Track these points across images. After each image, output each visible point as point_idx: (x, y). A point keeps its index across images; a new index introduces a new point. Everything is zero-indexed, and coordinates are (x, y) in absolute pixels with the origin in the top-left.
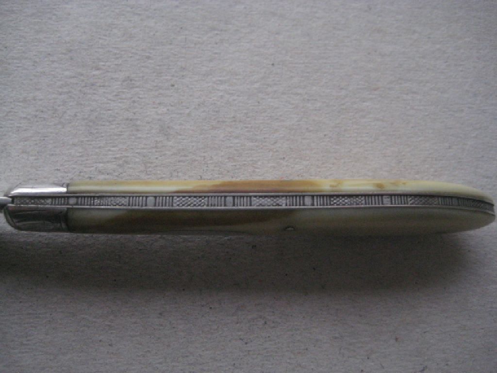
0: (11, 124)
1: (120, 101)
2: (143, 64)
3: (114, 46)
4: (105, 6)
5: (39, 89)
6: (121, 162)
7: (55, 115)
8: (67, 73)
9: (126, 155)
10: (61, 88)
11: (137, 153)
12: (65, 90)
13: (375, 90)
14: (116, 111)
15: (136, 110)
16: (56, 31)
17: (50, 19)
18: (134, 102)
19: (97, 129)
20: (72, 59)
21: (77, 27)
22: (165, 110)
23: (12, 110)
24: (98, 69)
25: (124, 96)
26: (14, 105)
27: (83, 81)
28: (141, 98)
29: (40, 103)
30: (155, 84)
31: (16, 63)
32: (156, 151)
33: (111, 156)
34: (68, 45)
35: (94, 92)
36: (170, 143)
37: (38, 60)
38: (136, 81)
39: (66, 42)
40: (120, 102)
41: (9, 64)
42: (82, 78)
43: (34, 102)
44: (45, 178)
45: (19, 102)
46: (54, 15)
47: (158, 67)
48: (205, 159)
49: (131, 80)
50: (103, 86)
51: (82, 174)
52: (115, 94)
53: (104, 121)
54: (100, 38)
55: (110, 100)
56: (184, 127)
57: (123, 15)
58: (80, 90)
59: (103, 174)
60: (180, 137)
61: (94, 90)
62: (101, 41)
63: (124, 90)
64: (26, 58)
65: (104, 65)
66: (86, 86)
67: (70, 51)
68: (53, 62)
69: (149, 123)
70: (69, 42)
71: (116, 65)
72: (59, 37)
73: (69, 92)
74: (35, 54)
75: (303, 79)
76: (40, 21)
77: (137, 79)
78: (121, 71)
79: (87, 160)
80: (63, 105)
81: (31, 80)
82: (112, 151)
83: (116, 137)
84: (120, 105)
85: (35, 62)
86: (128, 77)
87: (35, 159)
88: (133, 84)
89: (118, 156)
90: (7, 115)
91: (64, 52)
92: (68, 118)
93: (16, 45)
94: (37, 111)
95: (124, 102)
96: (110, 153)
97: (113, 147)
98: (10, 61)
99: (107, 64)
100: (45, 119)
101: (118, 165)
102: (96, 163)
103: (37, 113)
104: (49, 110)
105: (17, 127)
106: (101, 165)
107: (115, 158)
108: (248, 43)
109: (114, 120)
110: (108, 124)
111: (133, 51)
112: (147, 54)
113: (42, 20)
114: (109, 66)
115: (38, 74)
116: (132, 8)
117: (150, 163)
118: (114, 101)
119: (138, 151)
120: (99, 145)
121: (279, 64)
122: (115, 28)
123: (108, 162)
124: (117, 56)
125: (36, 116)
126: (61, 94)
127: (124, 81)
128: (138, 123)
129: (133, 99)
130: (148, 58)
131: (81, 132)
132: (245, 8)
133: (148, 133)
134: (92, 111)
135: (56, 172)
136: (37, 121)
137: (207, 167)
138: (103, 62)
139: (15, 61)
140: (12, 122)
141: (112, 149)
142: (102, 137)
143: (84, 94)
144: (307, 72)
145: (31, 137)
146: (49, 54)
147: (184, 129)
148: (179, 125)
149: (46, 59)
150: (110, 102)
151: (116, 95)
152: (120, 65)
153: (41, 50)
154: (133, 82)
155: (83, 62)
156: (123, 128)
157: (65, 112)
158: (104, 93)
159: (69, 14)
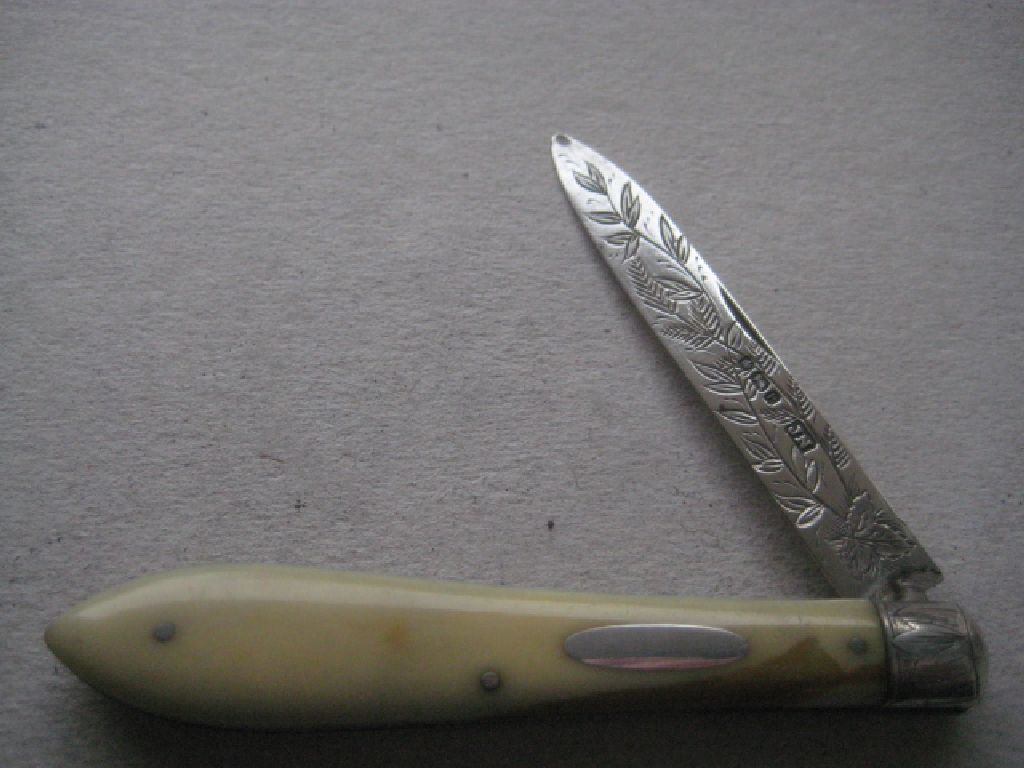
0: (320, 405)
1: (515, 359)
2: (550, 296)
3: (496, 266)
4: (473, 199)
5: (366, 343)
6: (529, 468)
7: (398, 388)
8: (414, 313)
9: (538, 455)
10: (406, 338)
11: (556, 451)
12: (414, 342)
13: (959, 326)
14: (510, 378)
15: (547, 375)
16: (390, 242)
17: (379, 222)
18: (541, 361)
19: (479, 410)
20: (422, 289)
21: (426, 234)
22: (598, 373)
23: (320, 380)
24: (471, 306)
25: (522, 351)
26: (323, 371)
27: (446, 326)
28: (553, 354)
29: (370, 366)
30: (577, 330)
31: (321, 298)
32: (591, 447)
33: (508, 458)
34: (414, 266)
35: (468, 345)
36: (615, 432)
37: (359, 292)
38: (541, 324)
39: (409, 261)
40: (515, 362)
41: (309, 300)
42: (444, 321)
43: (357, 365)
44: (389, 500)
45: (333, 365)
46: (384, 215)
47: (577, 301)
48: (679, 458)
49: (532, 324)
50: (484, 335)
51: (459, 491)
52: (505, 347)
53: (489, 396)
54: (468, 253)
55: (498, 359)
56: (635, 403)
57: (506, 213)
58: (443, 343)
59: (497, 489)
60: (630, 420)
61: (467, 341)
62: (471, 258)
63: (521, 341)
64: (339, 290)
65: (478, 299)
66: (451, 335)
67: (418, 276)
68: (388, 295)
69: (571, 397)
70: (414, 262)
71: (502, 298)
72: (395, 253)
73: (423, 346)
74: (355, 282)
75: (830, 314)
76: (359, 226)
77: (542, 322)
78: (511, 308)
79: (466, 466)
80: (413, 370)
81: (351, 326)
82: (512, 449)
84: (515, 366)
85: (356, 295)
86: (527, 318)
87: (371, 467)
88: (537, 330)
89: (522, 457)
90: (310, 389)
91: (407, 277)
92: (423, 391)
93: (318, 269)
94: (366, 380)
95: (523, 362)
96: (506, 451)
97: (512, 441)
98: (309, 295)
99: (486, 296)
100: (381, 394)
101: (525, 474)
102: (483, 470)
103: (366, 385)
104: (388, 378)
105: (332, 410)
106: (492, 474)
107: (518, 461)
108: (728, 255)
109: (510, 394)
110: (499, 401)
111: (531, 274)
112: (555, 279)
113: (362, 224)
114: (490, 301)
115: (361, 316)
116: (519, 202)
117: (582, 467)
118: (505, 360)
119: (557, 447)
120: (486, 439)
121: (786, 290)
122: (495, 235)
123: (505, 468)
124: (503, 282)
125: (365, 389)
126: (406, 351)
127: (520, 325)
128: (554, 397)
129: (539, 357)
130: (558, 284)
131: (450, 416)
132: (714, 197)
133: (572, 416)
134: (466, 378)
135: (411, 488)
137: (686, 471)
138: (478, 293)
139: (320, 295)
140: (321, 401)
141: (511, 445)
142: (490, 423)
143: (450, 349)
144: (837, 302)
145: (358, 427)
146: (380, 282)
147: (637, 405)
148: (628, 399)
149: (375, 290)
150: (497, 362)
151: (508, 351)
152: (509, 298)
153: (366, 275)
154: (536, 327)
155: (443, 293)
156: (527, 408)
157: (418, 382)
158: (486, 346)
159: (410, 214)
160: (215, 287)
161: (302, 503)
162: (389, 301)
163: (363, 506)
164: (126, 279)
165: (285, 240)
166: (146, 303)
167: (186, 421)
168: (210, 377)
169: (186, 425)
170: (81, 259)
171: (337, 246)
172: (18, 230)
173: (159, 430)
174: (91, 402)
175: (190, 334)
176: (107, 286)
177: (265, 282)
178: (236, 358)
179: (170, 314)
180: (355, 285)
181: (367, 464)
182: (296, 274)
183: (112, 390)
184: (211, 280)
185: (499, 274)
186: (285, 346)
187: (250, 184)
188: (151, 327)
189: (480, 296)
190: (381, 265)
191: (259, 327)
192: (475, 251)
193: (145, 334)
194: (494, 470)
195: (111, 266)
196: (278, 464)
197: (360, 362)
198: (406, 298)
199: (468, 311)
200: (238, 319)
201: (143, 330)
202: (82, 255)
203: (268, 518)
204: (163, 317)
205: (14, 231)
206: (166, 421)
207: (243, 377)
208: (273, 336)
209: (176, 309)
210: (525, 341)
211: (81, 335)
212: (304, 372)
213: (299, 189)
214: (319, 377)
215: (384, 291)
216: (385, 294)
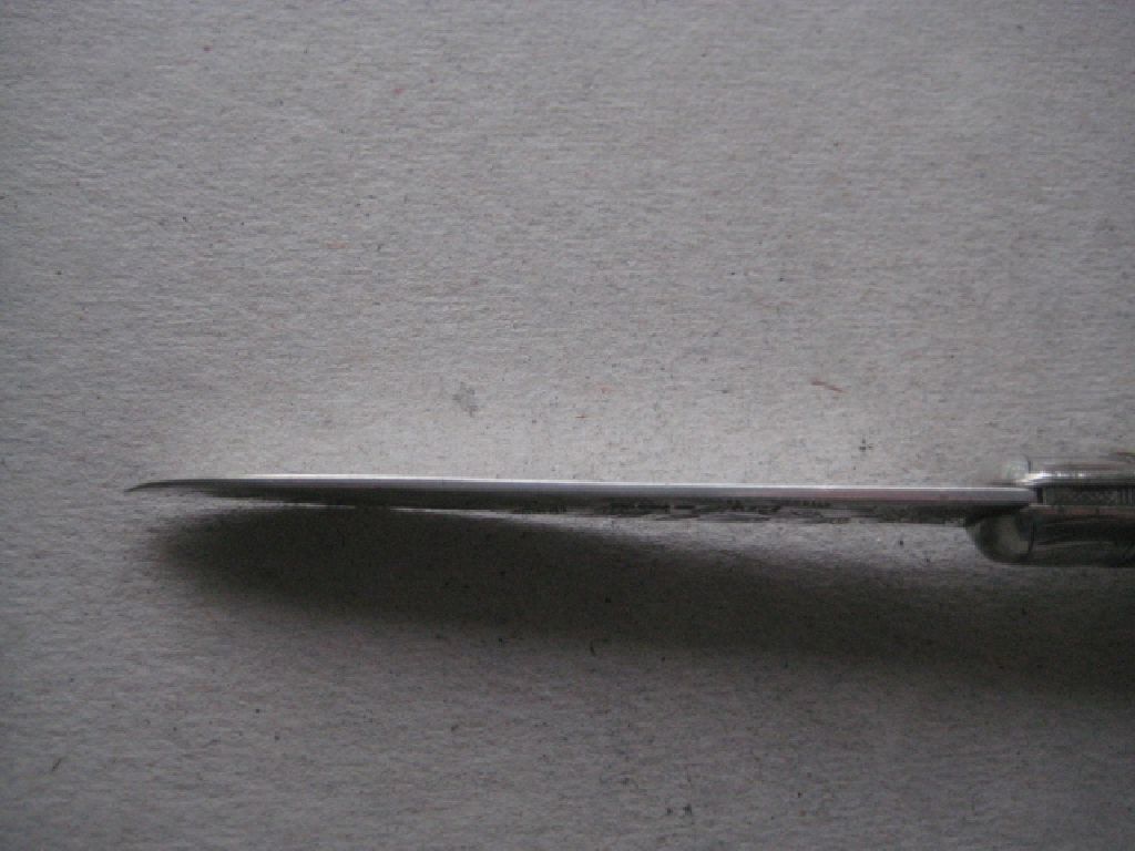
0: (877, 319)
1: (1096, 273)
3: (1067, 150)
4: (1031, 60)
5: (923, 242)
6: (1120, 408)
7: (966, 302)
8: (977, 208)
9: (1128, 392)
10: (970, 240)
12: (980, 244)
14: (1092, 296)
16: (938, 111)
17: (922, 84)
18: (1126, 276)
19: (1060, 334)
20: (982, 176)
21: (980, 103)
23: (874, 287)
24: (1042, 201)
25: (1103, 263)
26: (877, 275)
27: (1013, 226)
29: (931, 272)
31: (865, 181)
33: (1097, 396)
34: (970, 145)
35: (1042, 251)
37: (909, 175)
38: (1121, 230)
39: (963, 139)
40: (1097, 277)
41: (850, 182)
42: (1011, 219)
43: (916, 271)
45: (887, 269)
46: (926, 75)
49: (1112, 229)
50: (1058, 239)
51: (1044, 434)
52: (1084, 257)
53: (1071, 318)
55: (1076, 270)
57: (1072, 81)
58: (1012, 247)
59: (1086, 434)
61: (1041, 247)
62: (1036, 139)
63: (1102, 250)
65: (1050, 193)
66: (1022, 238)
67: (976, 158)
68: (943, 181)
70: (969, 139)
71: (1075, 192)
72: (947, 126)
73: (991, 250)
78: (1087, 206)
79: (1049, 404)
80: (981, 279)
81: (903, 220)
82: (1099, 384)
83: (1101, 354)
84: (1097, 281)
86: (1106, 221)
87: (941, 401)
88: (1118, 236)
90: (863, 299)
91: (963, 159)
92: (994, 308)
94: (928, 291)
96: (1093, 388)
97: (1099, 374)
99: (1057, 189)
101: (1115, 416)
102: (1068, 410)
103: (928, 296)
104: (952, 289)
105: (891, 326)
106: (1080, 415)
107: (1108, 400)
110: (1080, 323)
111: (1106, 163)
113: (902, 85)
114: (1062, 196)
115: (914, 207)
116: (1086, 67)
118: (1084, 273)
120: (1069, 372)
122: (1060, 110)
123: (1094, 407)
124: (1075, 173)
125: (928, 303)
126: (972, 255)
127: (1097, 229)
129: (1122, 270)
131: (1027, 341)
134: (1043, 294)
135: (990, 429)
136: (932, 315)
138: (1048, 185)
139: (862, 176)
140: (878, 315)
141: (1098, 379)
142: (1073, 352)
143: (1021, 255)
145: (924, 350)
146: (932, 164)
149: (927, 175)
150: (1076, 274)
151: (1087, 261)
152: (1085, 192)
153: (914, 153)
154: (1116, 232)
155: (1007, 184)
156: (1113, 334)
157: (988, 296)
158: (1062, 253)
159: (958, 75)
160: (732, 158)
161: (868, 443)
163: (939, 451)
164: (616, 140)
165: (810, 100)
166: (648, 175)
167: (716, 334)
168: (739, 277)
169: (716, 339)
170: (555, 110)
171: (875, 113)
172: (464, 65)
173: (686, 344)
174: (596, 304)
175: (708, 218)
176: (593, 148)
177: (794, 156)
178: (769, 255)
179: (679, 190)
180: (903, 165)
181: (938, 397)
182: (829, 147)
183: (619, 290)
184: (725, 148)
185: (1069, 162)
186: (827, 241)
187: (757, 21)
188: (659, 206)
189: (1050, 189)
190: (931, 141)
191: (793, 215)
193: (650, 217)
194: (1081, 410)
195: (595, 121)
196: (835, 393)
197: (919, 267)
199: (1041, 208)
200: (765, 202)
201: (649, 210)
202: (554, 105)
203: (829, 461)
204: (672, 195)
205: (459, 67)
206: (692, 333)
207: (781, 280)
208: (811, 227)
209: (686, 185)
210: (1106, 250)
211: (570, 213)
212: (854, 277)
213: (819, 32)
214: (872, 284)
215: (938, 176)
216: (939, 180)
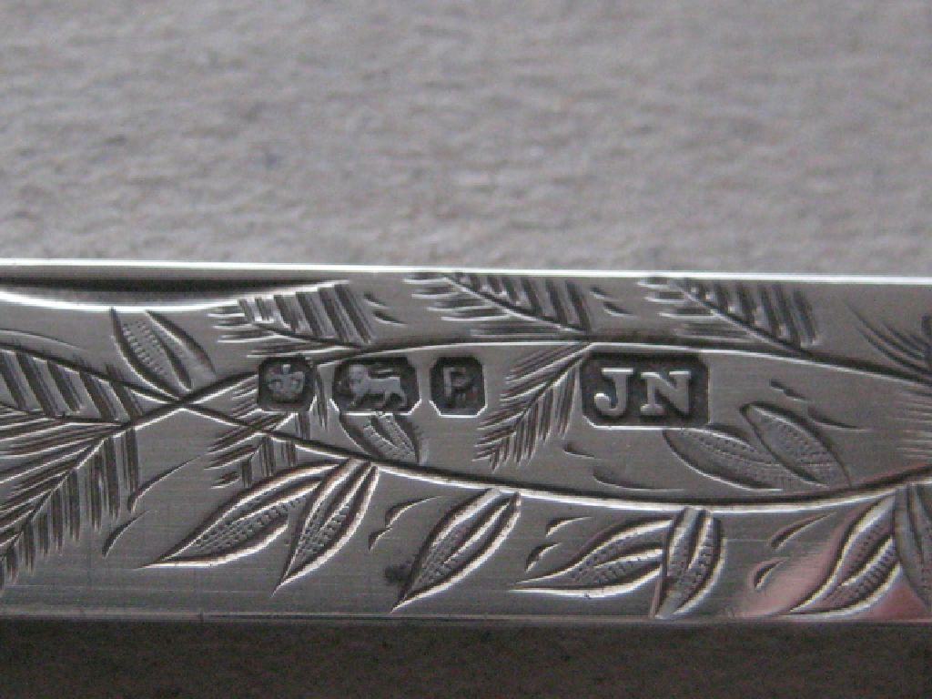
162: (153, 209)
180: (25, 153)
185: (539, 100)
189: (482, 179)
190: (117, 80)
192: (452, 23)
198: (219, 196)
215: (134, 173)
216: (139, 183)
